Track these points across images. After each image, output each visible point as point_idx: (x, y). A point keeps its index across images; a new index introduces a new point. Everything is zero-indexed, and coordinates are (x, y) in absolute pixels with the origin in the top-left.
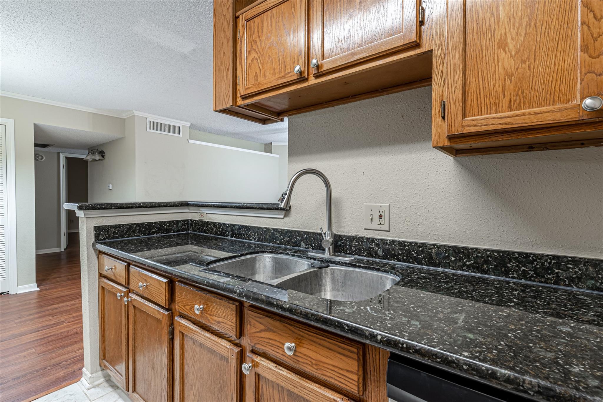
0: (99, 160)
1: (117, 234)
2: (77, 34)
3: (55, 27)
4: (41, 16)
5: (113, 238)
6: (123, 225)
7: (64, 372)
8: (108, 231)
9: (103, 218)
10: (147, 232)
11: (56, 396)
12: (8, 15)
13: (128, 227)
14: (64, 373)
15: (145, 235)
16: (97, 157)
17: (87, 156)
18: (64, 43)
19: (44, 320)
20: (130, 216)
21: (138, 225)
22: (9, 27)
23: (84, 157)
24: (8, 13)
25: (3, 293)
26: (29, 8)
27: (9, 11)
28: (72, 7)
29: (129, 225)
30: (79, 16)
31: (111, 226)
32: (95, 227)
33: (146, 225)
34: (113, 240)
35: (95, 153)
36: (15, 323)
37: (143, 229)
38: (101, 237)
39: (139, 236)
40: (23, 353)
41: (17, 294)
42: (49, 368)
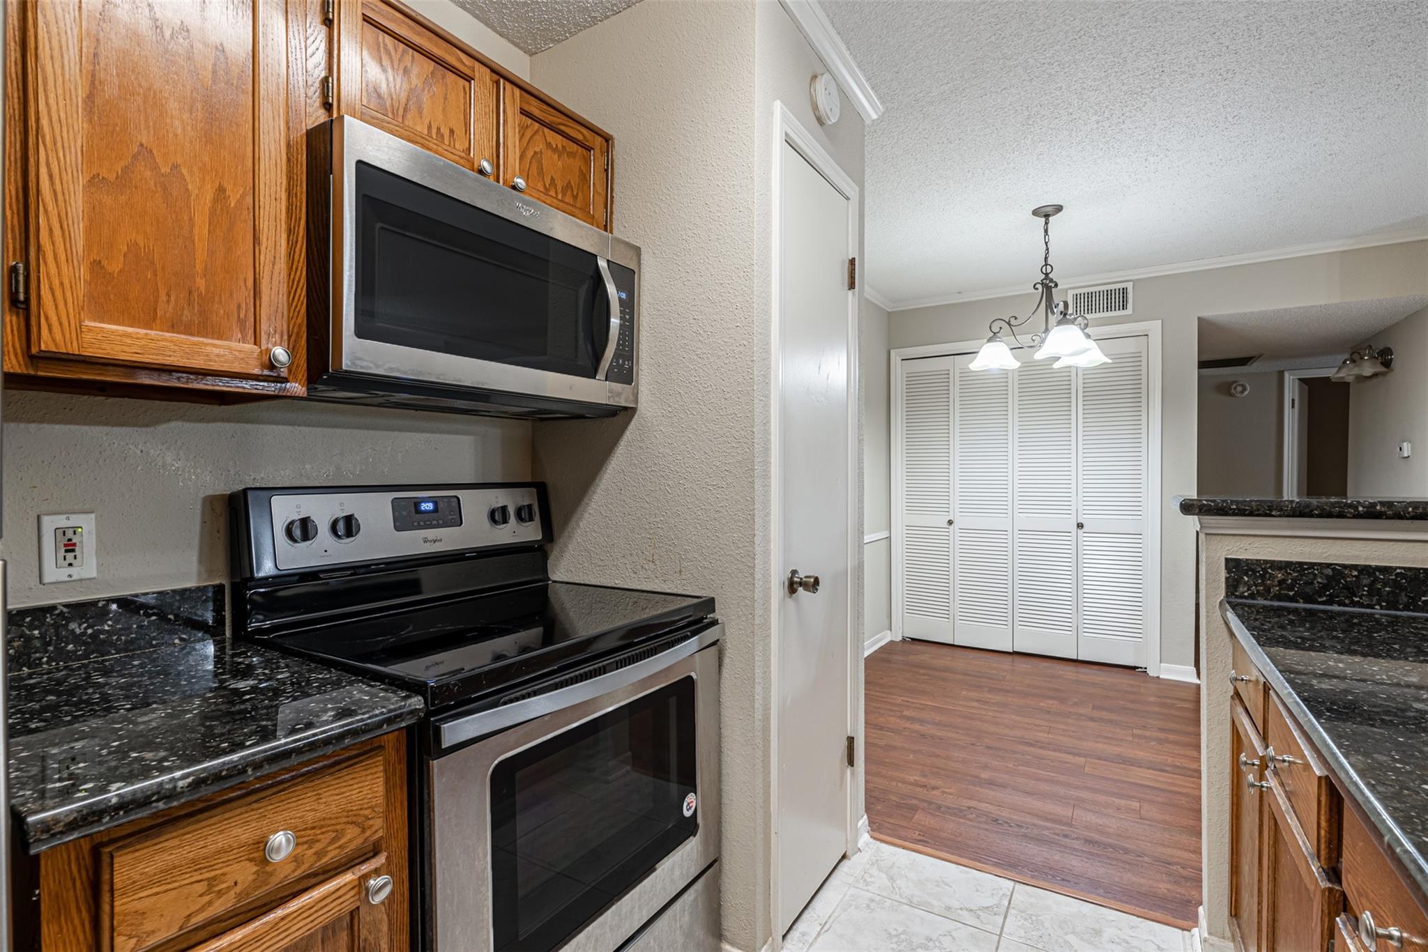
0: (1375, 375)
1: (1291, 588)
2: (1230, 75)
3: (1180, 91)
4: (1148, 86)
5: (1278, 597)
6: (1312, 565)
7: (1169, 886)
8: (1262, 577)
9: (1252, 539)
10: (1403, 598)
11: (1133, 927)
12: (1098, 122)
13: (1329, 572)
14: (1168, 890)
15: (1393, 605)
16: (1368, 369)
17: (1340, 369)
18: (1209, 115)
19: (1181, 752)
20: (1320, 541)
21: (1365, 570)
22: (1107, 142)
23: (1330, 373)
24: (1097, 118)
25: (1138, 668)
26: (1123, 84)
27: (1095, 114)
28: (1196, 23)
29: (1334, 569)
30: (1218, 34)
31: (1272, 562)
32: (1227, 560)
33: (1397, 575)
34: (1276, 604)
35: (1362, 358)
36: (1133, 735)
37: (1385, 585)
38: (1242, 589)
39: (1372, 607)
40: (1119, 801)
41: (1158, 677)
42: (1146, 859)
